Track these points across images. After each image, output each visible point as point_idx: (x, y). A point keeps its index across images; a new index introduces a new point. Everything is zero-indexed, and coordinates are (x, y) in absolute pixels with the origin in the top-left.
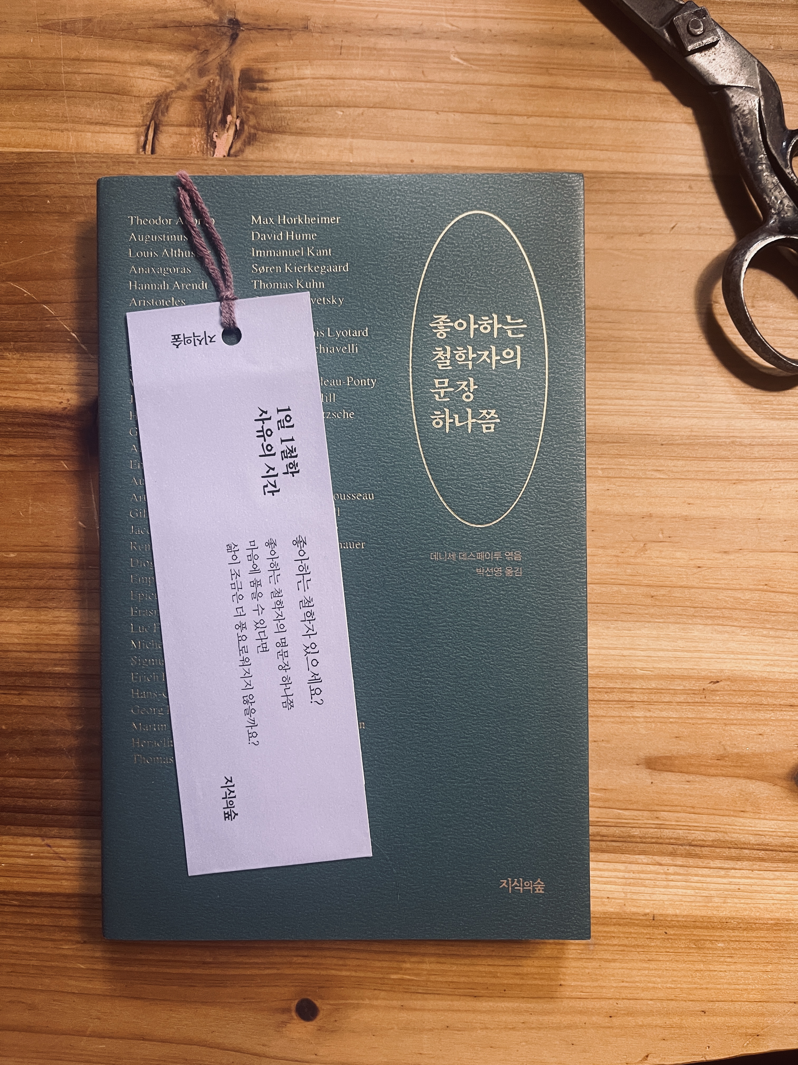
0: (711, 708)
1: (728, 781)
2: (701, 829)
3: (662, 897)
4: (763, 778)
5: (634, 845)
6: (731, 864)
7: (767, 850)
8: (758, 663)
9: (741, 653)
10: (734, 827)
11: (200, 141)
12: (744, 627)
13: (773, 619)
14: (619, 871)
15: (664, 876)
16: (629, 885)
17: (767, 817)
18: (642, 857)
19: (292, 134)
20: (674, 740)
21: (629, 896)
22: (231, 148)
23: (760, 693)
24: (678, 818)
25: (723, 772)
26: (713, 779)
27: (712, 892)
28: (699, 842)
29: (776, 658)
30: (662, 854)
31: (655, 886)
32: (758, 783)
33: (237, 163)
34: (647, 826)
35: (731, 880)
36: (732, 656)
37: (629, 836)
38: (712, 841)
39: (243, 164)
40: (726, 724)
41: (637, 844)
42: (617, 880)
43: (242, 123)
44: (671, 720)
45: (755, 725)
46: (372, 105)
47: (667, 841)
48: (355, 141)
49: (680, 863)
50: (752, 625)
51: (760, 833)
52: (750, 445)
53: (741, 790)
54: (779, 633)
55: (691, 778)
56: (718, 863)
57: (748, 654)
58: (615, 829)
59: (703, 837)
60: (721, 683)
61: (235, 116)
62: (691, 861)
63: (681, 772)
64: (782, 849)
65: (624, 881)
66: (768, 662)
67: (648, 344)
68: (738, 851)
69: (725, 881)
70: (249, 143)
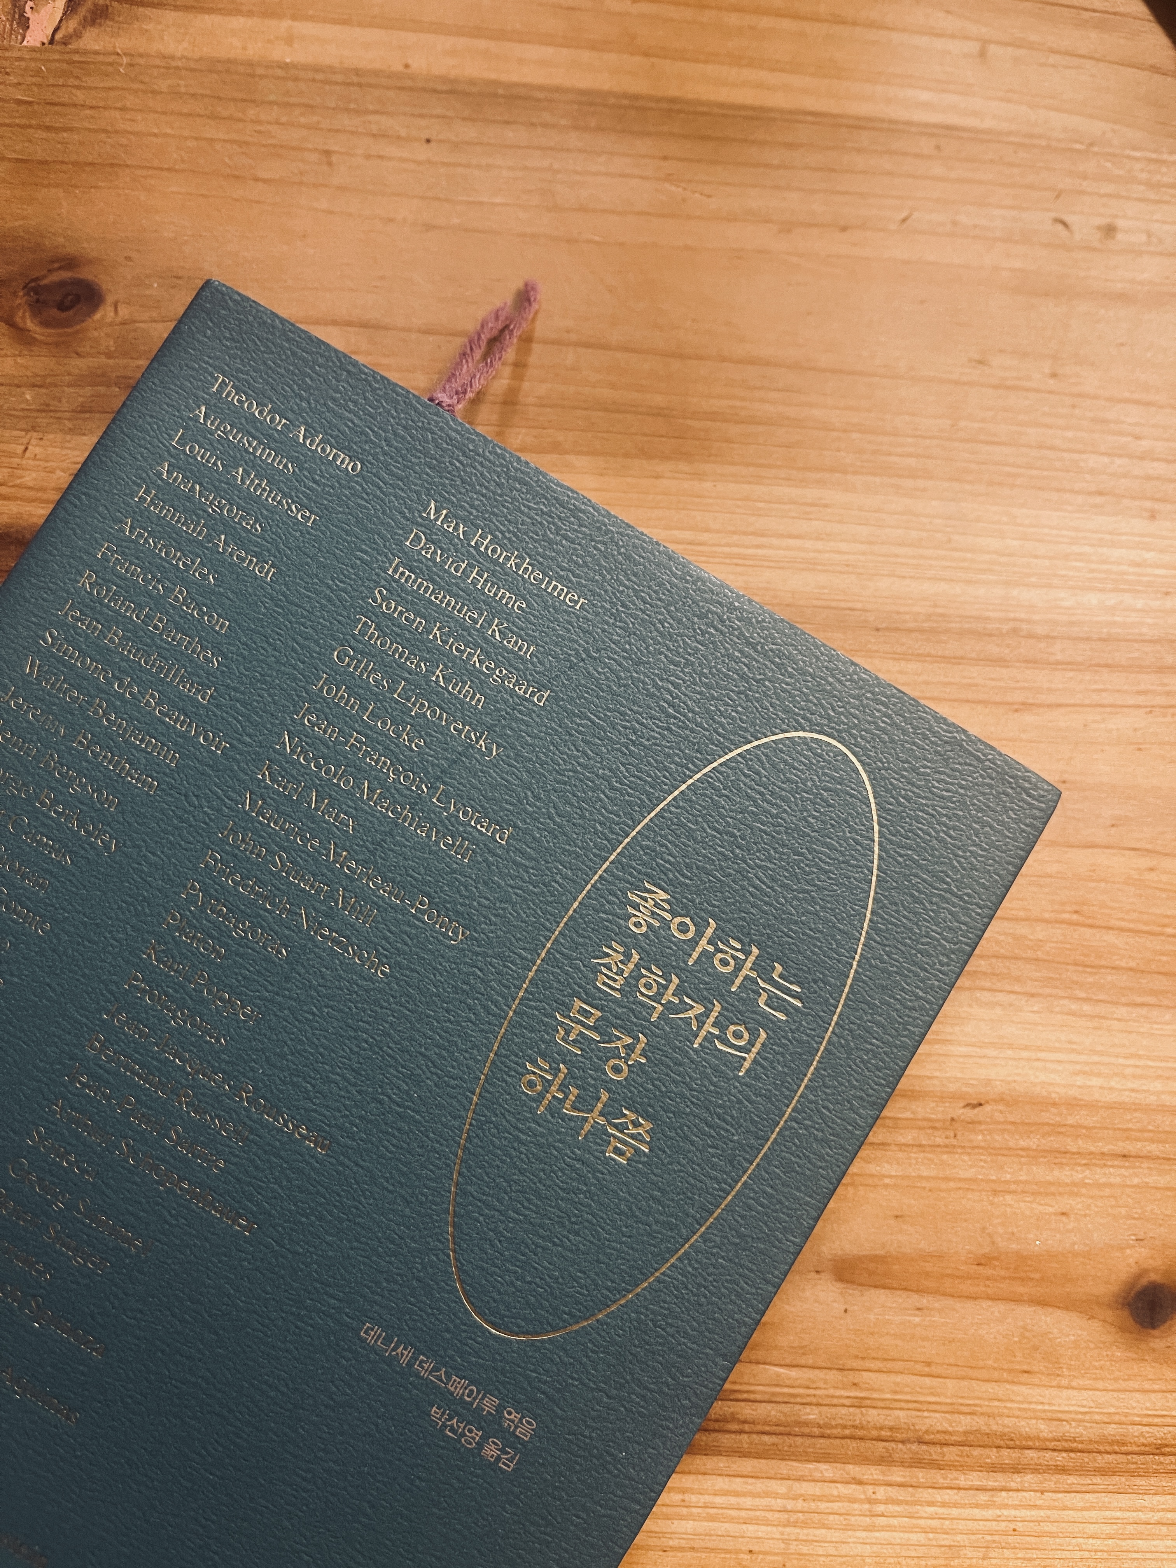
0: (966, 1158)
1: (999, 1308)
2: (944, 1408)
3: (860, 1549)
4: (1069, 1304)
5: (808, 1441)
6: (999, 1480)
7: (1072, 1451)
8: (1060, 1068)
9: (1026, 1048)
10: (1009, 1405)
12: (1033, 995)
13: (1091, 979)
14: (776, 1496)
15: (867, 1506)
16: (795, 1525)
17: (1074, 1384)
18: (823, 1466)
19: (176, 8)
20: (892, 1222)
21: (793, 1547)
22: (56, 30)
23: (1063, 1130)
24: (897, 1384)
25: (990, 1291)
26: (969, 1305)
27: (959, 1538)
28: (938, 1436)
29: (1096, 1058)
30: (864, 1460)
31: (848, 1527)
32: (1059, 1313)
33: (66, 57)
34: (835, 1401)
35: (999, 1512)
36: (1009, 1052)
37: (798, 1423)
38: (966, 1433)
39: (76, 58)
40: (995, 1192)
41: (813, 1440)
42: (769, 1515)
44: (887, 1181)
45: (1053, 1194)
47: (875, 1433)
48: (296, 24)
49: (899, 1479)
50: (1047, 991)
51: (1060, 1415)
52: (1047, 637)
53: (1024, 1328)
54: (1102, 1009)
55: (924, 1301)
56: (975, 1478)
57: (1039, 1049)
58: (769, 1407)
59: (946, 1426)
60: (988, 1108)
62: (921, 1475)
63: (905, 1289)
64: (1102, 1448)
65: (784, 1516)
66: (1078, 1067)
67: (855, 436)
68: (1015, 1454)
69: (989, 1513)
70: (93, 23)
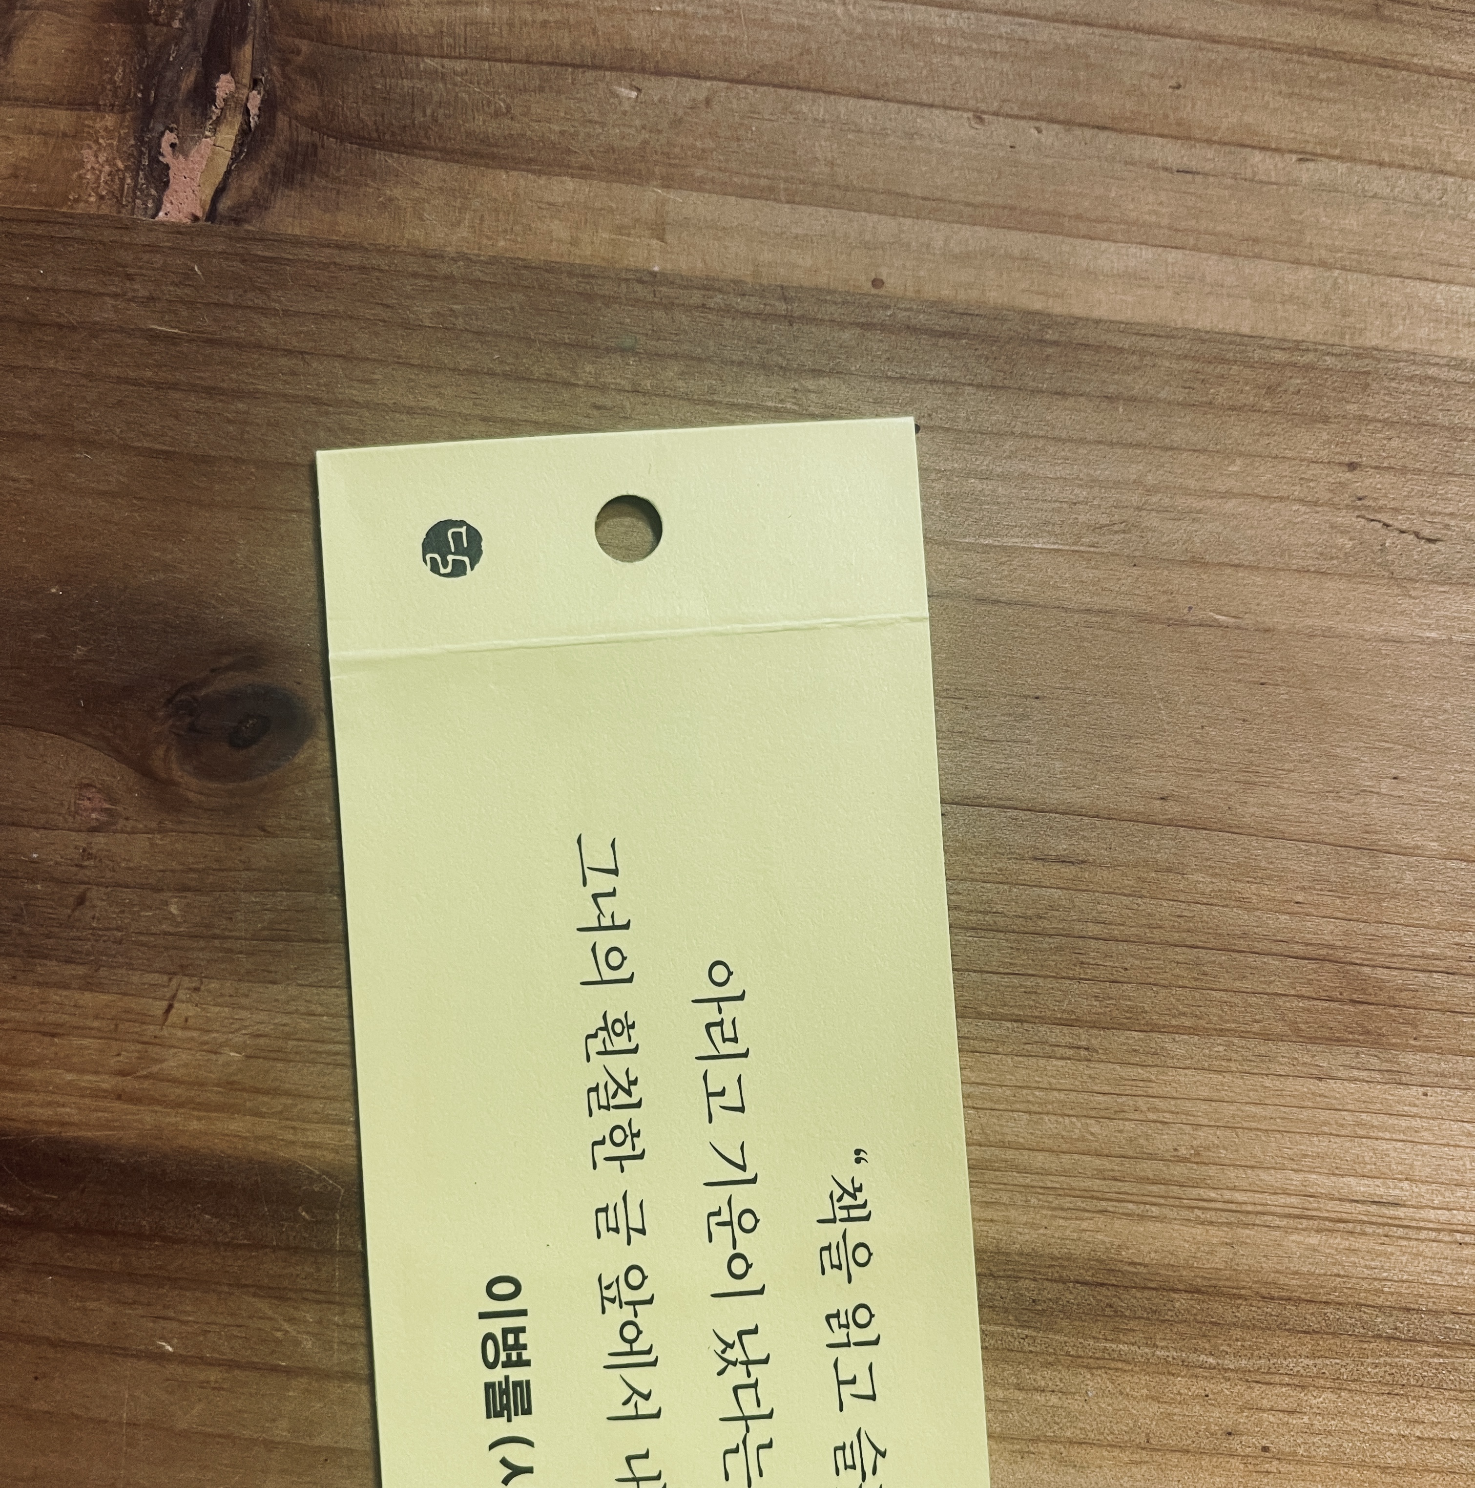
11: (110, 162)
19: (448, 155)
22: (220, 192)
33: (241, 248)
39: (259, 250)
43: (269, 106)
46: (744, 73)
48: (672, 195)
61: (246, 81)
70: (289, 180)
